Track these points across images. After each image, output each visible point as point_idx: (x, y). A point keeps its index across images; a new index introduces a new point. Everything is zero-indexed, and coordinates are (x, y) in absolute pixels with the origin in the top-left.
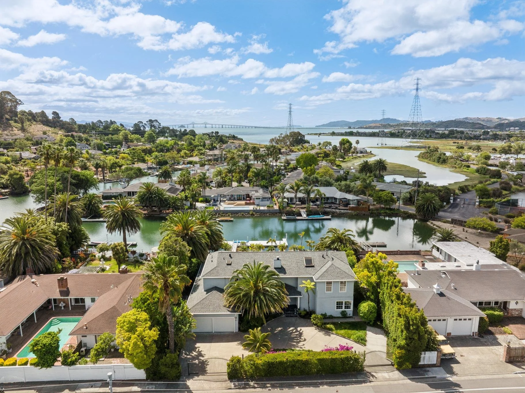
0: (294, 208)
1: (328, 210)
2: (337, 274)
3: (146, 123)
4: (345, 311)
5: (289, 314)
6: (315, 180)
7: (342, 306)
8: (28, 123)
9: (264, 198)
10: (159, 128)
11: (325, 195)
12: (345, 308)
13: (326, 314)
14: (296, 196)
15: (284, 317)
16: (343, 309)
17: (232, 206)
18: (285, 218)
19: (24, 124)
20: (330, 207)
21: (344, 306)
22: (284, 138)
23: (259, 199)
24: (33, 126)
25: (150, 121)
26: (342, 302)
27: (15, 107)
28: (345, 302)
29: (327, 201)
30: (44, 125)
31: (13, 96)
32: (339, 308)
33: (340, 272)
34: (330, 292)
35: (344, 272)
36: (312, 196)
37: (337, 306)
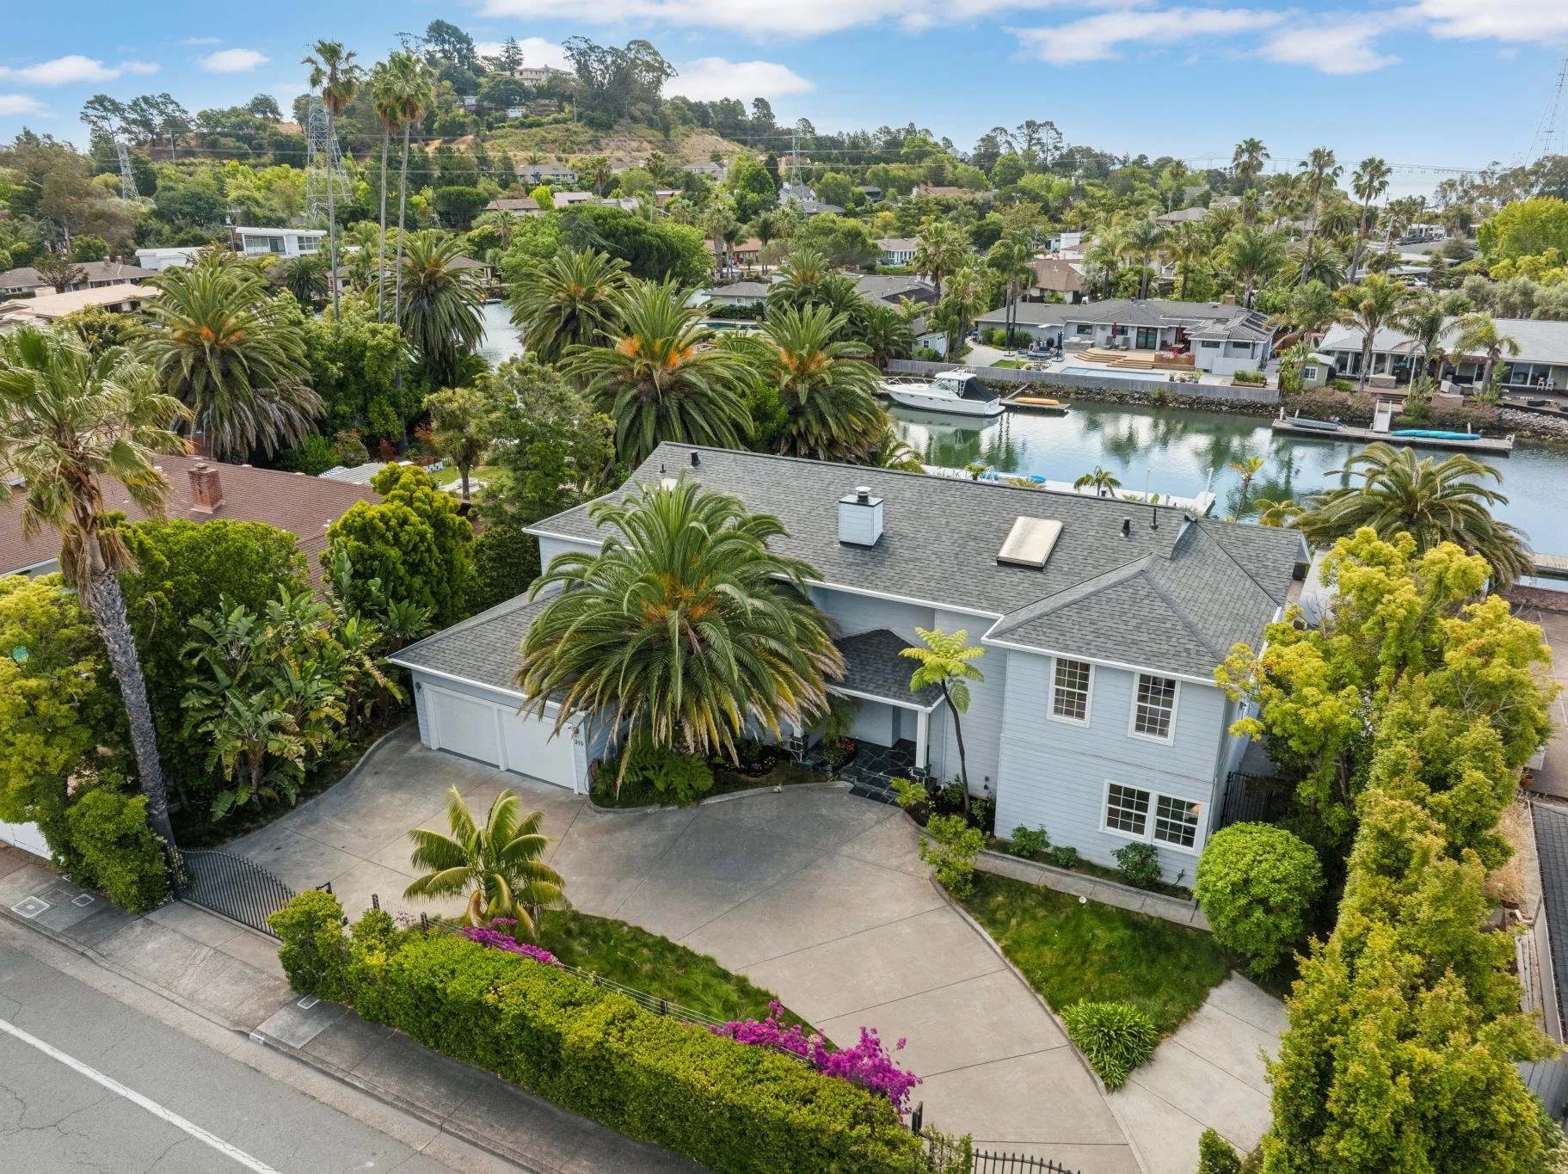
0: (1356, 395)
1: (1520, 417)
2: (1138, 627)
3: (1016, 132)
4: (1153, 849)
5: (875, 782)
6: (1516, 298)
7: (1142, 819)
8: (682, 129)
9: (1237, 345)
10: (1057, 148)
11: (1514, 349)
12: (1159, 835)
13: (1043, 832)
14: (1368, 341)
15: (841, 790)
16: (1147, 838)
17: (1103, 366)
18: (1286, 425)
19: (672, 133)
20: (1530, 408)
21: (1151, 817)
22: (1504, 178)
23: (1216, 345)
24: (694, 139)
25: (1030, 124)
26: (1144, 796)
27: (658, 83)
28: (1163, 800)
29: (1535, 380)
30: (723, 136)
31: (656, 53)
32: (1126, 827)
33: (1164, 620)
34: (1074, 721)
35: (1188, 626)
36: (1448, 344)
37: (1112, 812)
